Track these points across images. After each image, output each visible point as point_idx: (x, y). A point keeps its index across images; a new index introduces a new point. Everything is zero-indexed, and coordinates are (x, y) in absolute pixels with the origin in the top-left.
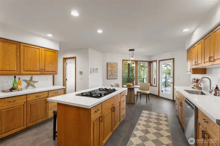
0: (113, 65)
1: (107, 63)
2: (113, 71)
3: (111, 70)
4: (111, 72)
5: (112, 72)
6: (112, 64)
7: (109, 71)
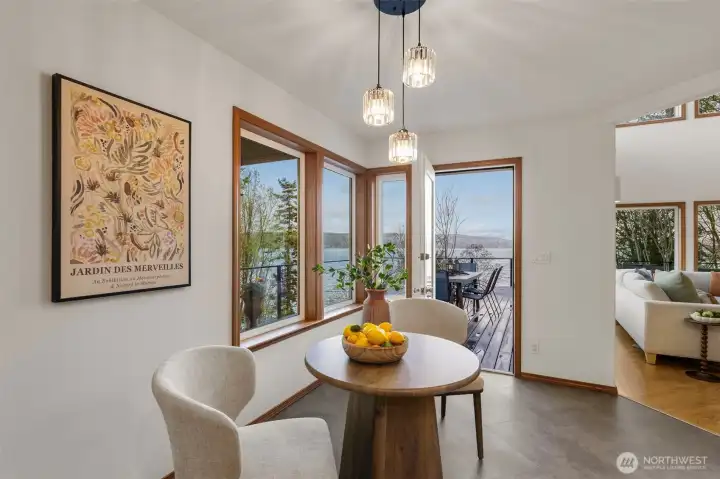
0: (145, 133)
1: (56, 81)
2: (148, 204)
3: (117, 187)
4: (112, 210)
5: (133, 210)
6: (122, 106)
7: (93, 198)
